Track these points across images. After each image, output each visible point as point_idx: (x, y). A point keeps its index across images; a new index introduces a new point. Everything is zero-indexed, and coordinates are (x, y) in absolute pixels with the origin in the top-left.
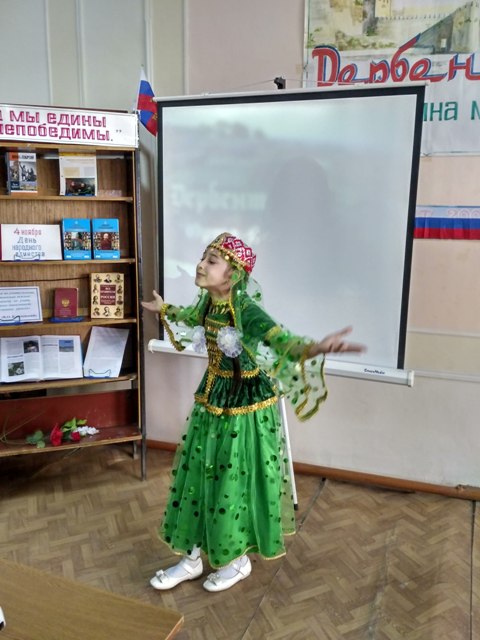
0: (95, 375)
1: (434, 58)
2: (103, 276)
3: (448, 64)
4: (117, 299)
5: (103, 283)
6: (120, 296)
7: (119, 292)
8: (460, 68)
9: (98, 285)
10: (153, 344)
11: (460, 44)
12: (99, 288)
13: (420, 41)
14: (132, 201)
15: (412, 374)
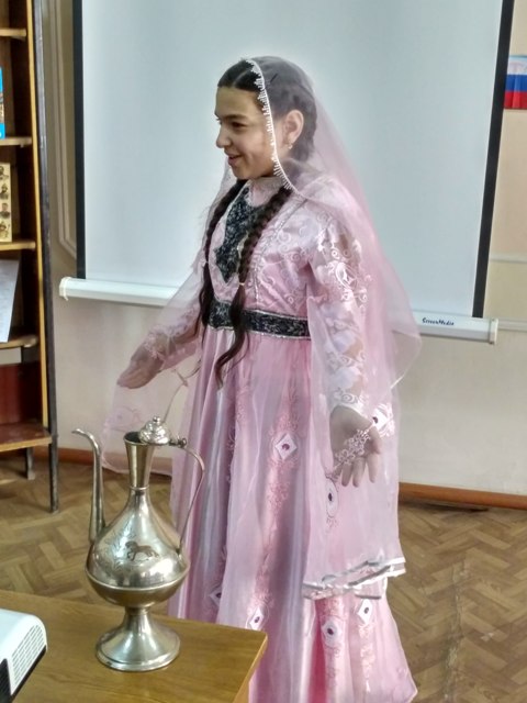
7: (3, 196)
10: (68, 286)
14: (27, 38)
15: (496, 325)
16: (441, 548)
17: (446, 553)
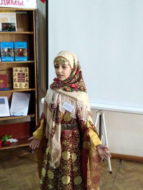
0: (16, 115)
2: (19, 69)
4: (26, 80)
5: (19, 72)
6: (27, 78)
7: (26, 76)
9: (17, 73)
12: (17, 74)
14: (33, 34)
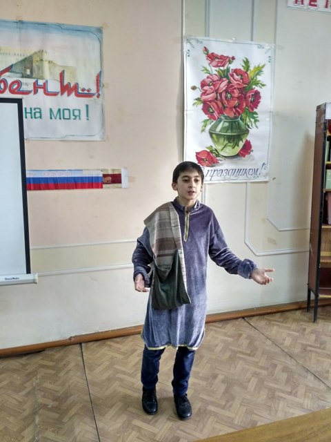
1: (24, 80)
3: (32, 85)
8: (40, 88)
11: (38, 74)
13: (13, 69)
15: (37, 275)
16: (26, 372)
17: (30, 374)
